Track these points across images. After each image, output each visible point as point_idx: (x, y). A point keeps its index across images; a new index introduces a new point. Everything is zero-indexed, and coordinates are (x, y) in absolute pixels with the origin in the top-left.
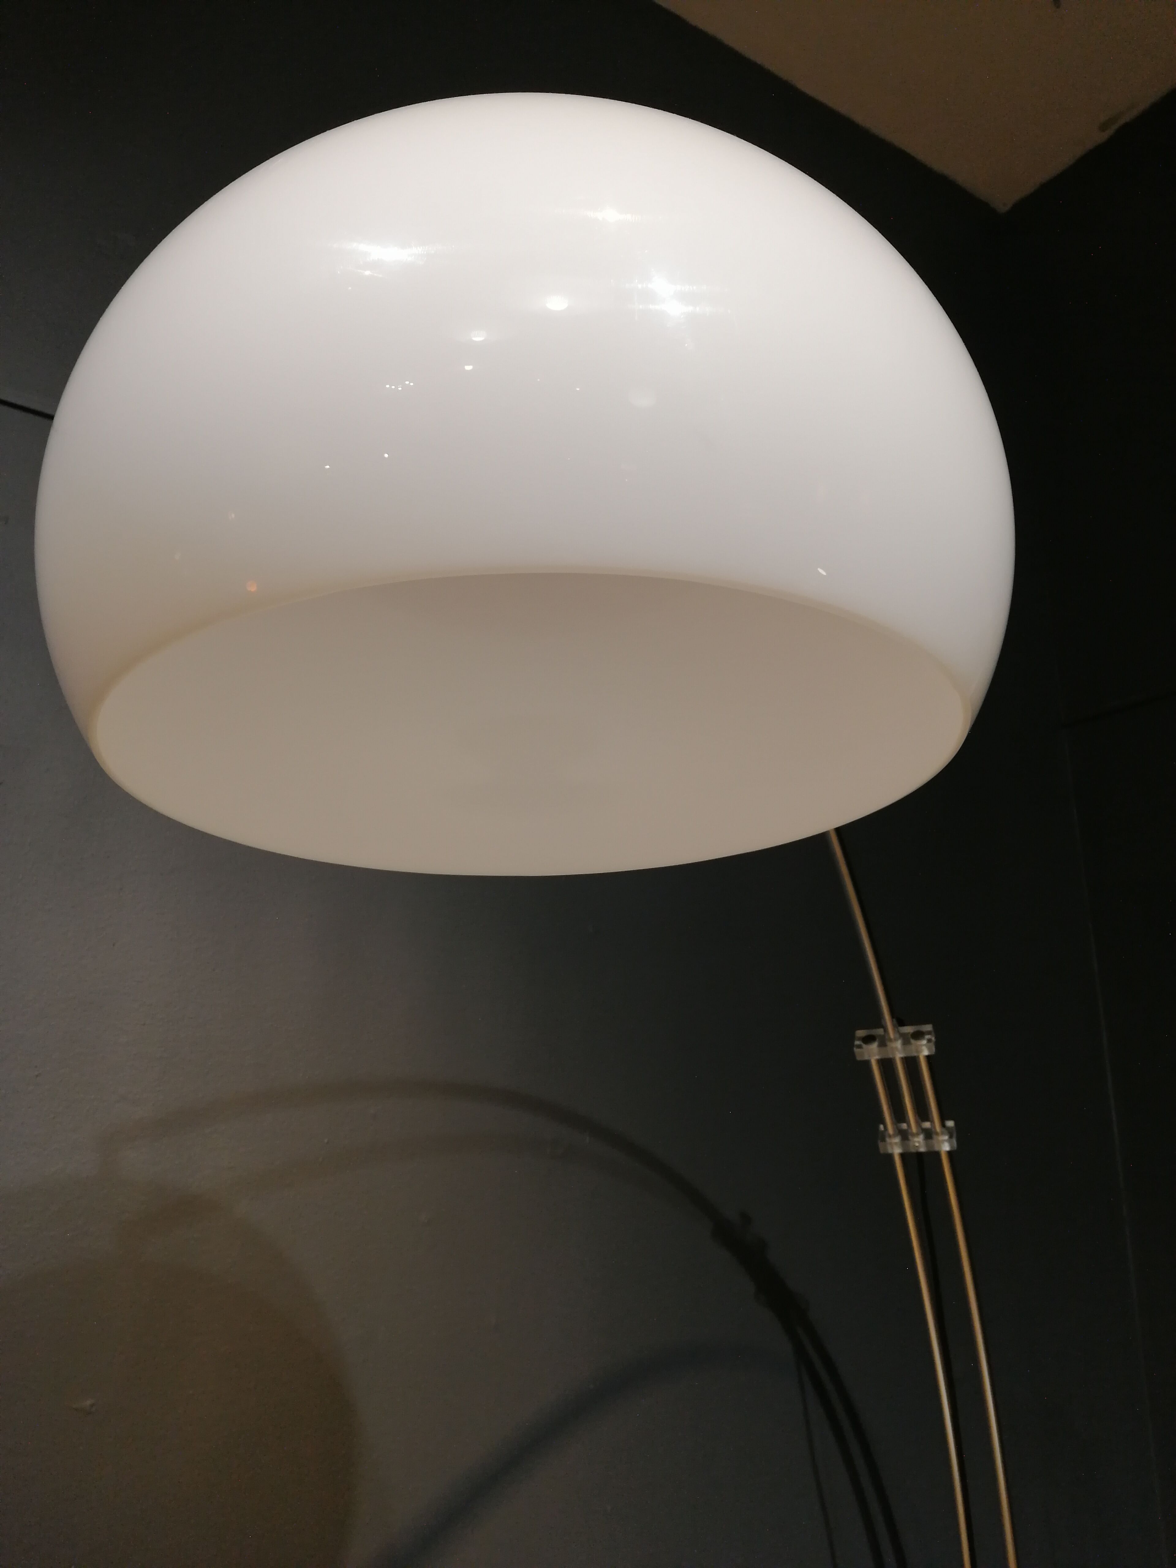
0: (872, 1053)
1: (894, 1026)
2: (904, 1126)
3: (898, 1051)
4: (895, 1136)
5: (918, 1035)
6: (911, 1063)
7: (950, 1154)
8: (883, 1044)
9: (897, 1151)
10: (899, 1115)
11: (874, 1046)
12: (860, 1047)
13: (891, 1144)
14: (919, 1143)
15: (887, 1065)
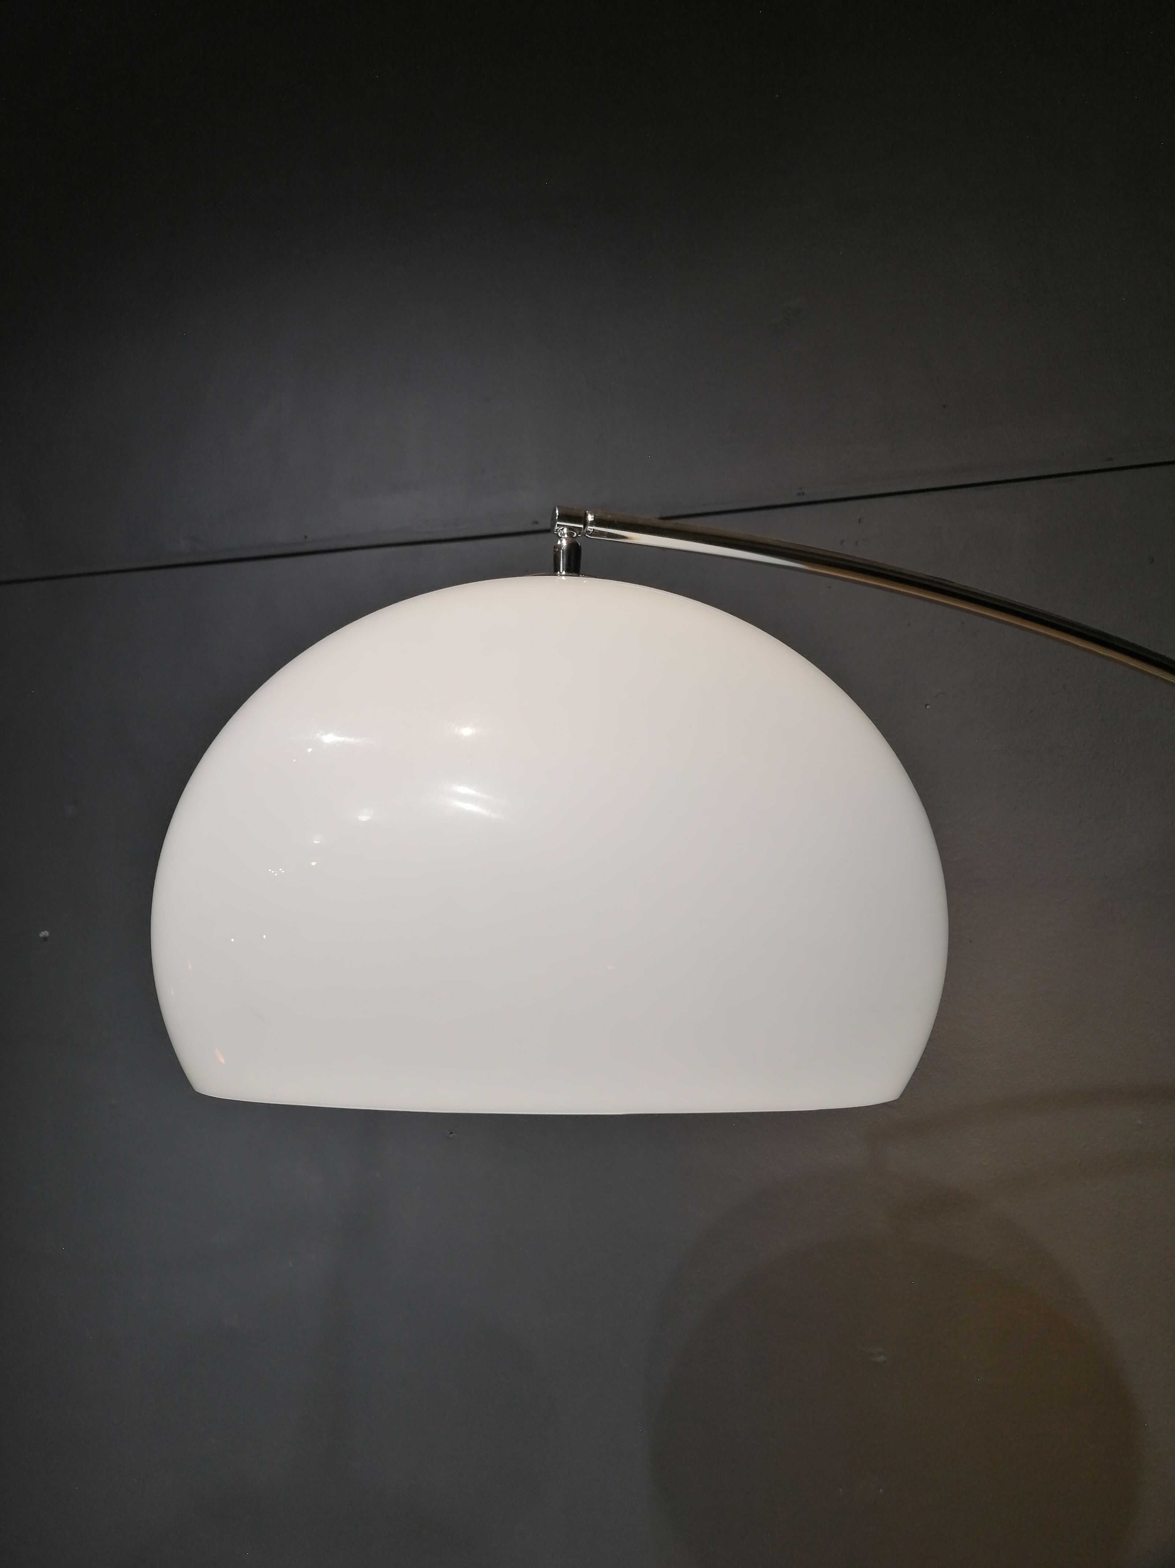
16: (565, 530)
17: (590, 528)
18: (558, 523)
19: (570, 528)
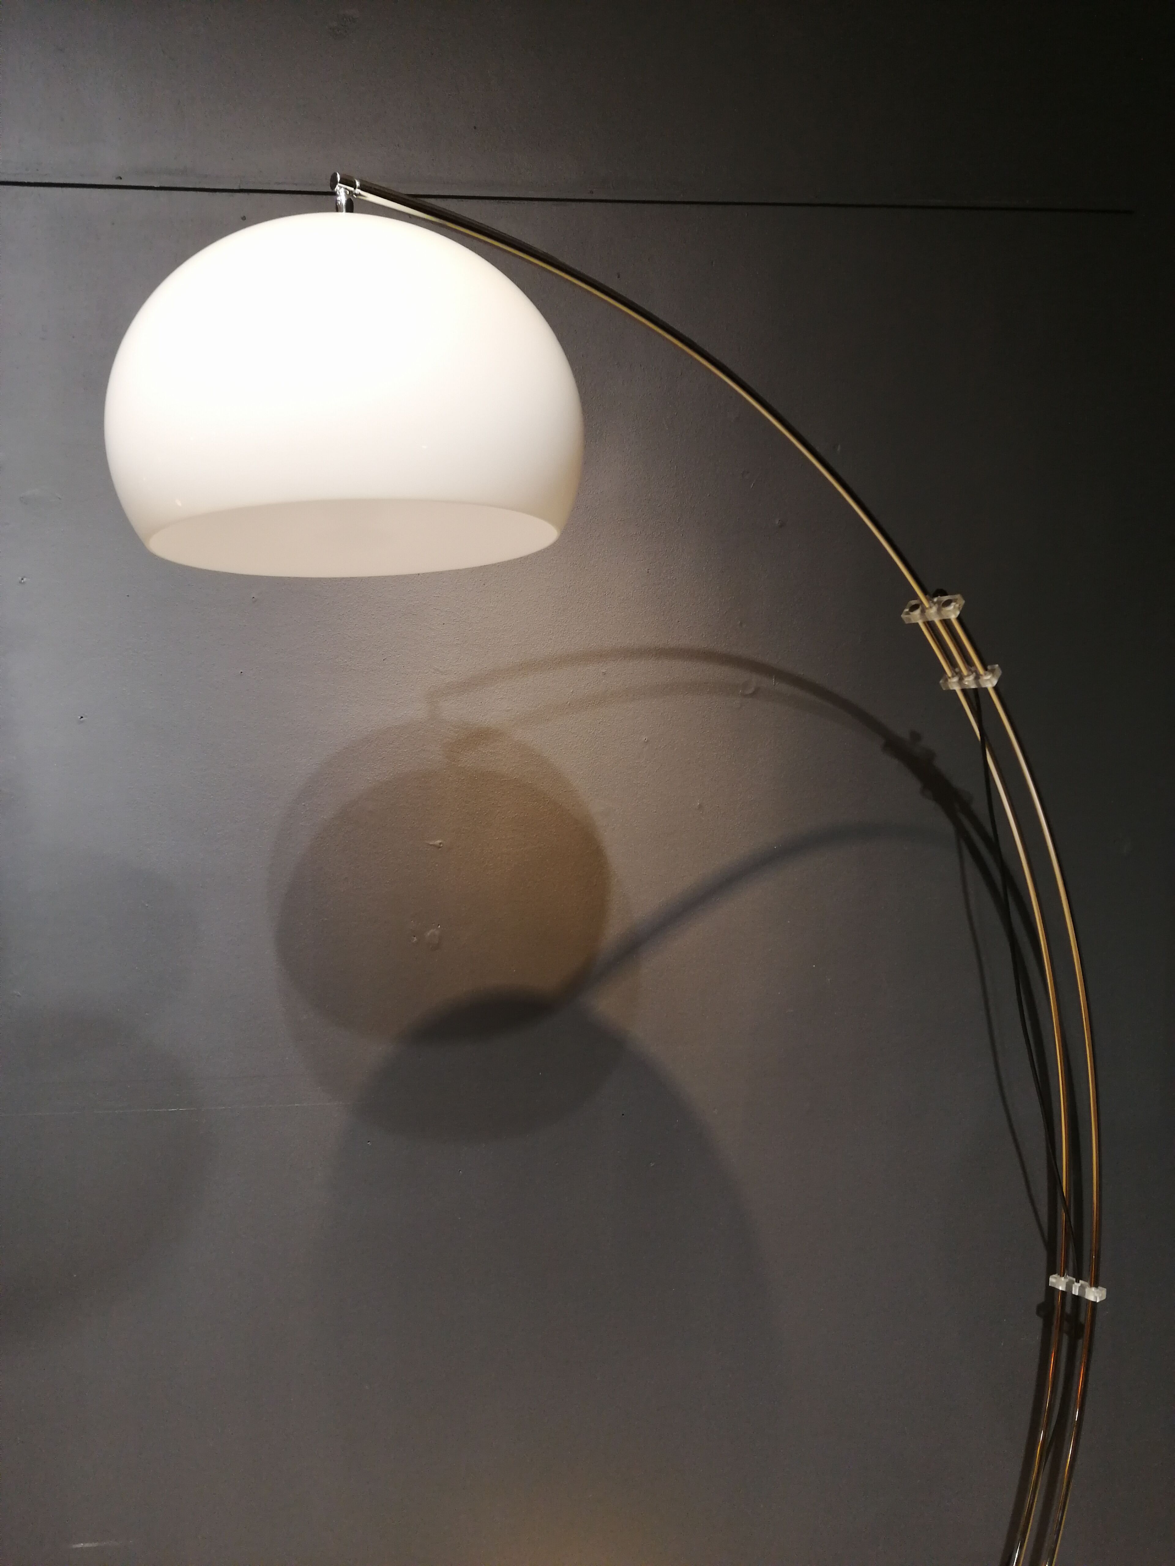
0: (916, 617)
1: (928, 600)
2: (957, 670)
3: (933, 613)
4: (953, 676)
5: (948, 603)
6: (947, 623)
7: (996, 688)
8: (923, 611)
9: (957, 689)
10: (953, 664)
11: (917, 612)
12: (907, 613)
13: (950, 683)
14: (970, 682)
15: (930, 625)
16: (342, 190)
17: (358, 191)
18: (339, 184)
19: (346, 189)
